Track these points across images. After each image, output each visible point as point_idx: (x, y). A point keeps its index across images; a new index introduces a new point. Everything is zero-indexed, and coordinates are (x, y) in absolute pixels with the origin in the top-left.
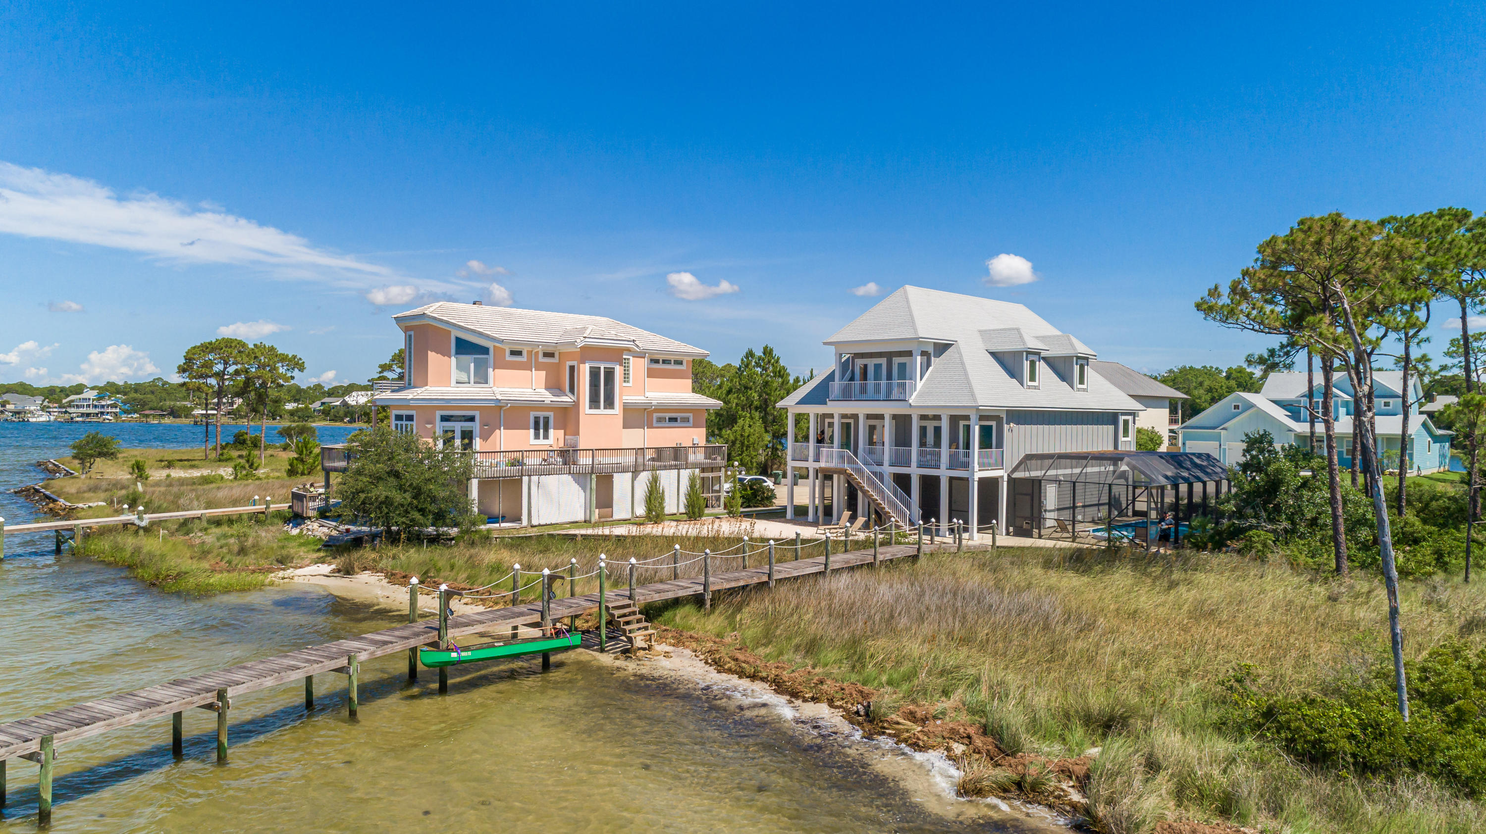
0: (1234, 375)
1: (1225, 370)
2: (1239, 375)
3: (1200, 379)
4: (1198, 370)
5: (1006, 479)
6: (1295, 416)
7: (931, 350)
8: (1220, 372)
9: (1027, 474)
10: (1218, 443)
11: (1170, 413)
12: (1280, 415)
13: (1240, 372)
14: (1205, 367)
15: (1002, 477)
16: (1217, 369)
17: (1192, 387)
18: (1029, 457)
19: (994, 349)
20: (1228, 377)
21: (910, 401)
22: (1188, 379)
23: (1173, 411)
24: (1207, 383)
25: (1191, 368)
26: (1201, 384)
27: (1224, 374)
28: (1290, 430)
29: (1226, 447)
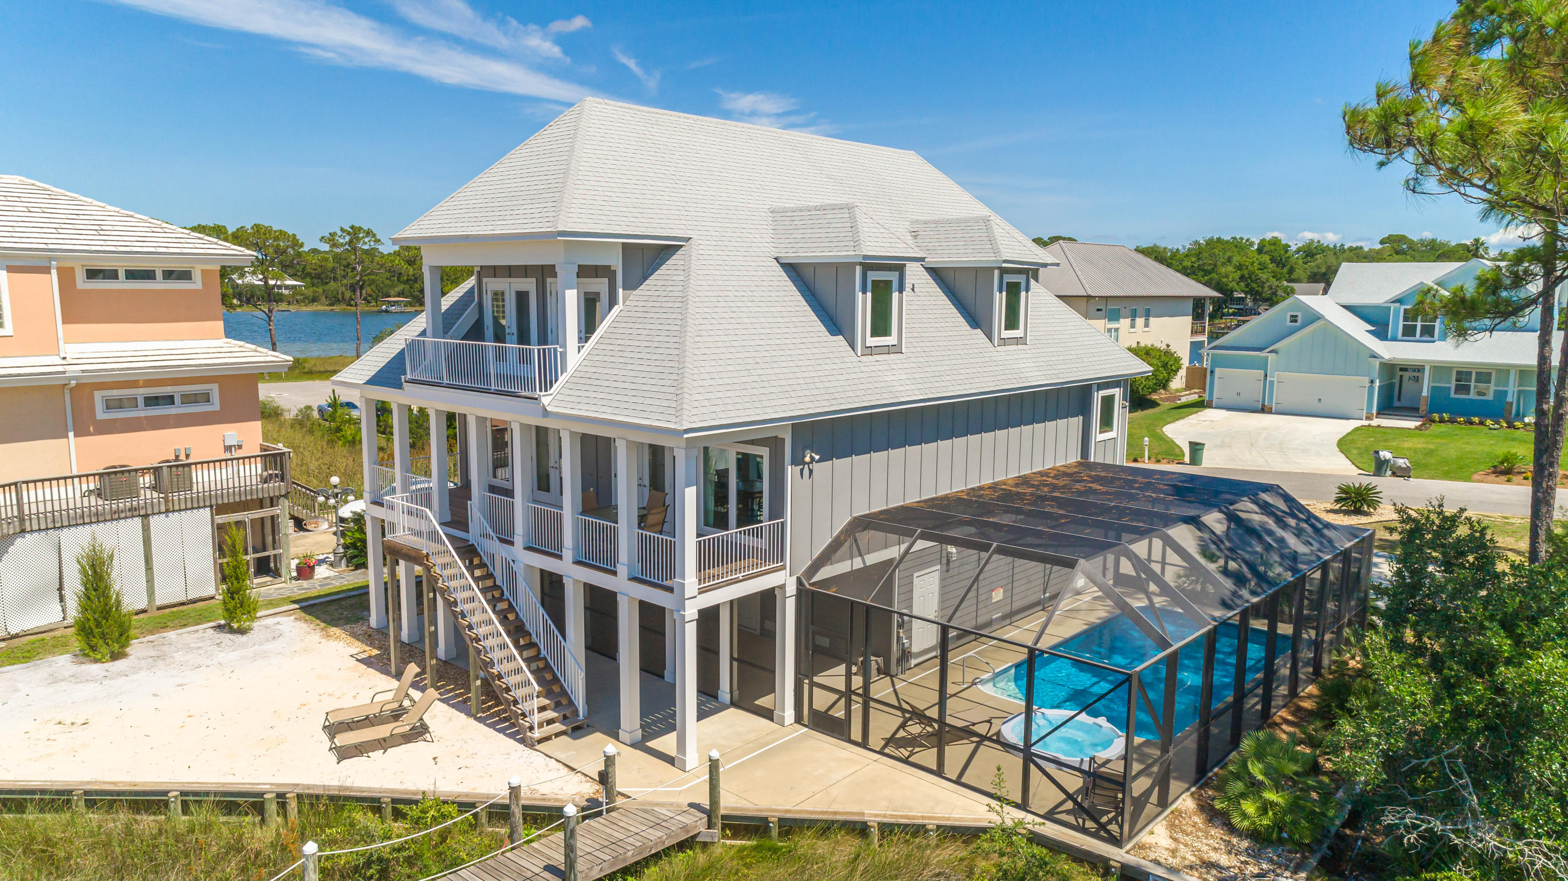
0: (1266, 249)
1: (1257, 242)
2: (1273, 247)
3: (1229, 254)
4: (1227, 242)
5: (791, 589)
6: (1381, 331)
7: (616, 263)
8: (1252, 244)
9: (858, 563)
10: (1262, 372)
11: (1193, 319)
12: (1358, 330)
13: (1274, 244)
14: (1234, 238)
15: (782, 587)
16: (1247, 240)
17: (1219, 263)
18: (862, 524)
19: (791, 256)
20: (1260, 250)
21: (545, 401)
22: (1214, 254)
23: (1198, 316)
24: (1236, 259)
25: (1219, 239)
26: (1229, 260)
27: (1256, 247)
28: (1374, 356)
29: (1275, 379)
